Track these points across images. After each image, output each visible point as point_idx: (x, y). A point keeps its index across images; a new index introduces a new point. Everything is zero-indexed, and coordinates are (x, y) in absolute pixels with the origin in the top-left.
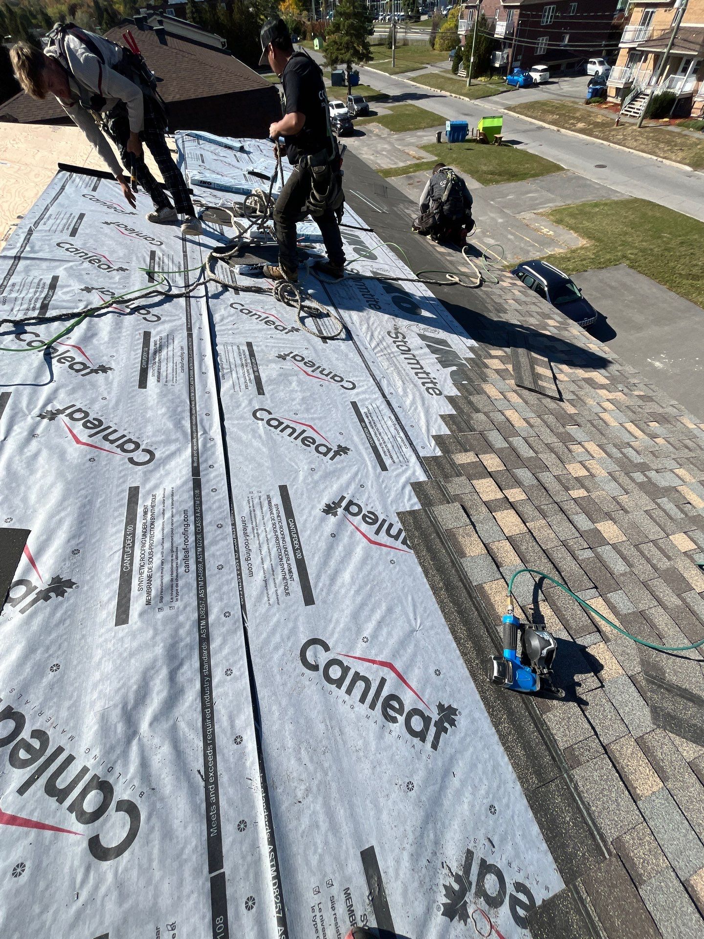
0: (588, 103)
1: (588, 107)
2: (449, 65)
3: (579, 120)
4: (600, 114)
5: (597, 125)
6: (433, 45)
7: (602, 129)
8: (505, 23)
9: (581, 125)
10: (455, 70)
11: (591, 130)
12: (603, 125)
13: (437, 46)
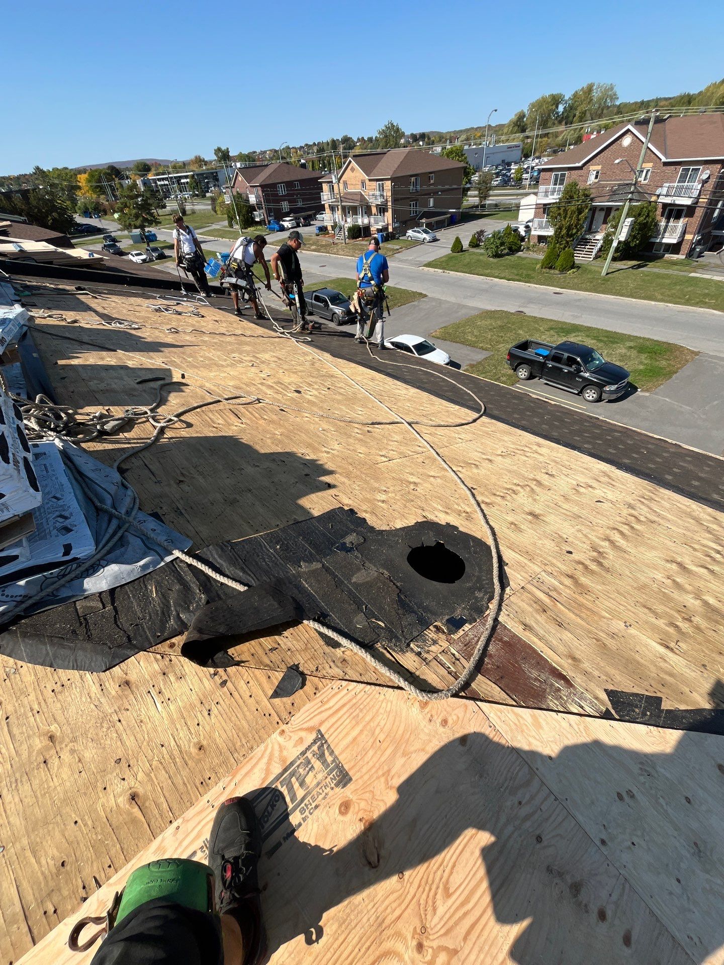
0: (318, 235)
1: (318, 238)
2: (226, 223)
3: (312, 245)
4: (324, 240)
5: (322, 246)
6: (216, 212)
7: (326, 248)
8: (254, 196)
9: (313, 247)
10: (231, 226)
11: (319, 249)
12: (326, 246)
13: (219, 212)
